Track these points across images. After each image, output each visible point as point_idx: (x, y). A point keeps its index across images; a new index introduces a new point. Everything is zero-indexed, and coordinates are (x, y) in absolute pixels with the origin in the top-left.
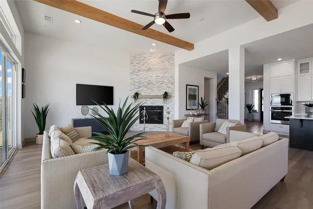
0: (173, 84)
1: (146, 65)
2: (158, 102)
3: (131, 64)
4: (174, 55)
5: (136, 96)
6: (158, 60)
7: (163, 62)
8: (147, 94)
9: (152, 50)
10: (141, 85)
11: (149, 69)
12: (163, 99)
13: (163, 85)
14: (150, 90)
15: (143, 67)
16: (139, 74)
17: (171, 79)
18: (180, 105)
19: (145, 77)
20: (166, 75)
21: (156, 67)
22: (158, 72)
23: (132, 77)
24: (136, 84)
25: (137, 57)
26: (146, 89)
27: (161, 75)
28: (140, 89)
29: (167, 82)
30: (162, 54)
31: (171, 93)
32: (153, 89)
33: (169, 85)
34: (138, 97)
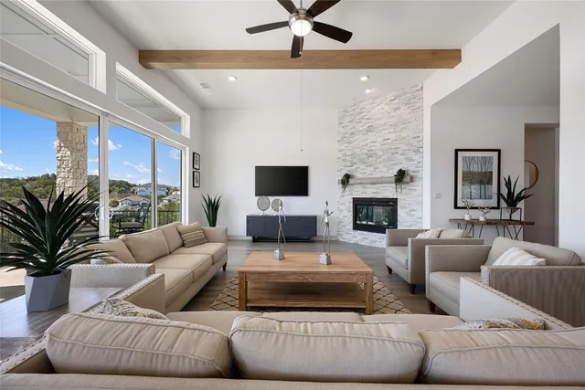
0: (418, 151)
1: (364, 121)
2: (388, 192)
3: (340, 124)
4: (422, 88)
5: (346, 180)
6: (386, 107)
7: (396, 109)
8: (366, 176)
9: (368, 91)
10: (355, 161)
11: (370, 129)
12: (394, 185)
13: (398, 156)
14: (371, 168)
15: (359, 127)
16: (352, 140)
17: (414, 142)
18: (436, 197)
19: (361, 145)
20: (404, 135)
21: (382, 122)
22: (388, 131)
23: (341, 148)
24: (348, 158)
25: (349, 110)
26: (363, 167)
27: (392, 137)
28: (355, 166)
29: (406, 148)
30: (395, 93)
31: (414, 172)
32: (378, 165)
33: (411, 154)
34: (348, 182)
